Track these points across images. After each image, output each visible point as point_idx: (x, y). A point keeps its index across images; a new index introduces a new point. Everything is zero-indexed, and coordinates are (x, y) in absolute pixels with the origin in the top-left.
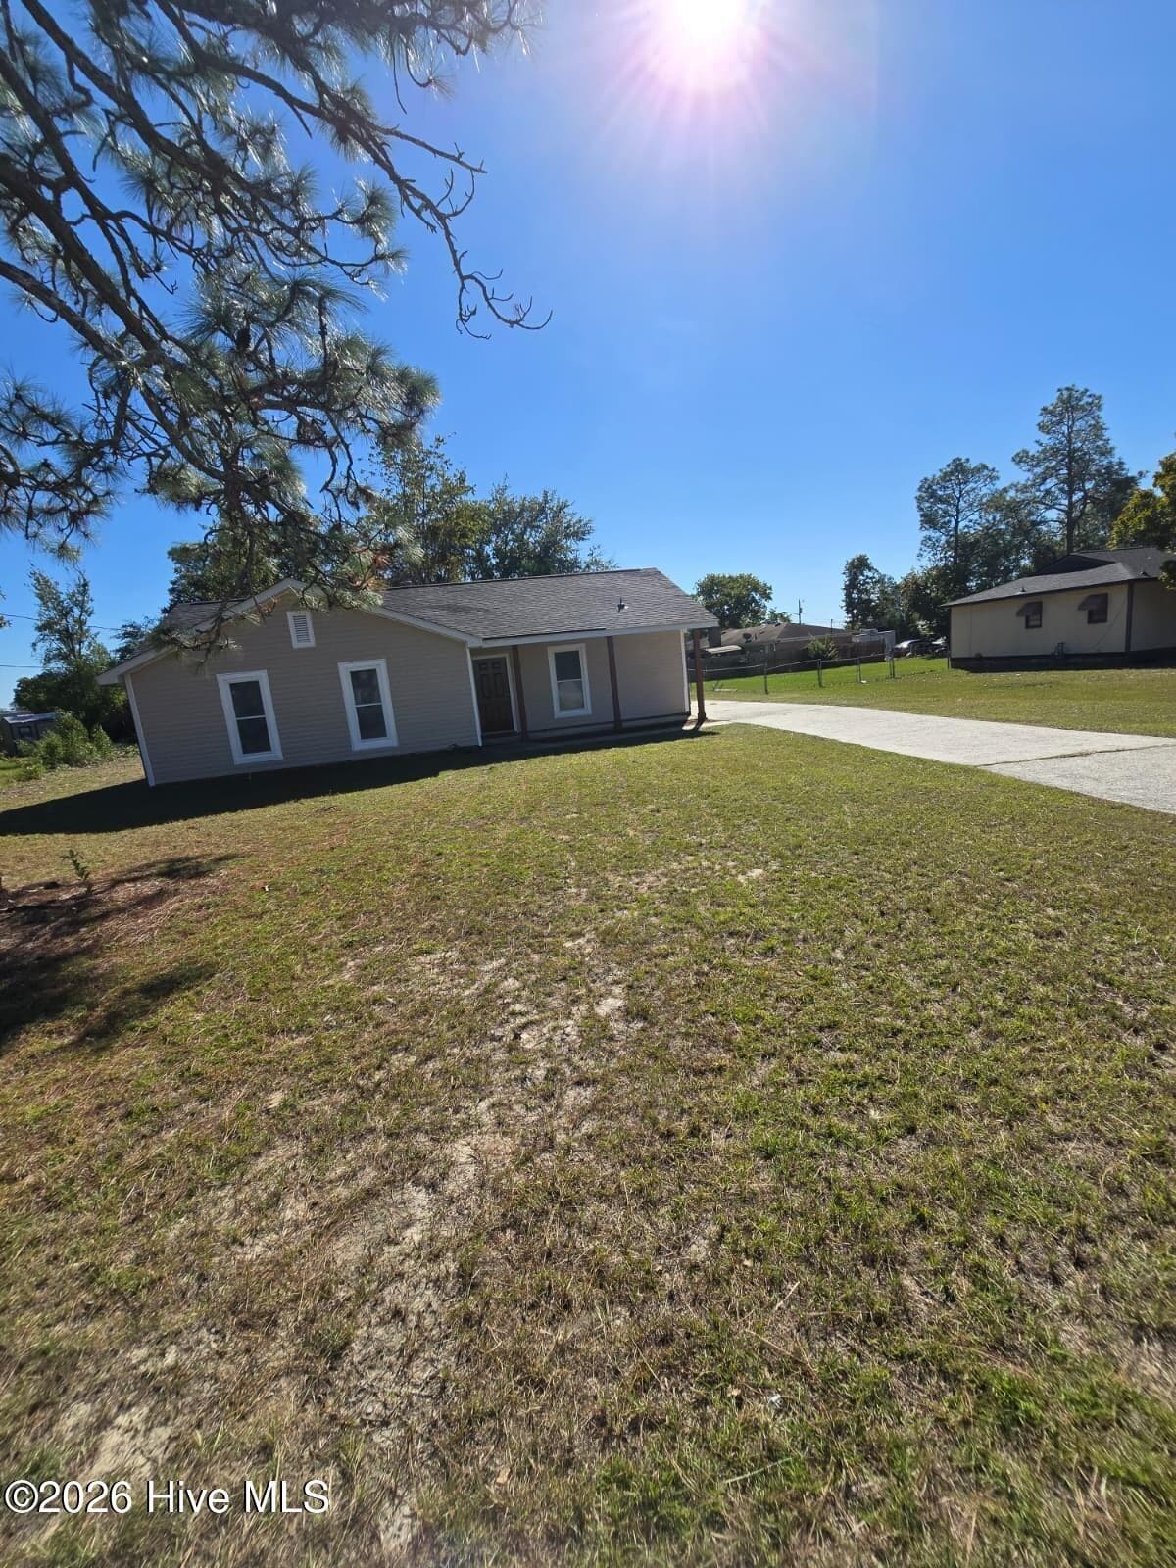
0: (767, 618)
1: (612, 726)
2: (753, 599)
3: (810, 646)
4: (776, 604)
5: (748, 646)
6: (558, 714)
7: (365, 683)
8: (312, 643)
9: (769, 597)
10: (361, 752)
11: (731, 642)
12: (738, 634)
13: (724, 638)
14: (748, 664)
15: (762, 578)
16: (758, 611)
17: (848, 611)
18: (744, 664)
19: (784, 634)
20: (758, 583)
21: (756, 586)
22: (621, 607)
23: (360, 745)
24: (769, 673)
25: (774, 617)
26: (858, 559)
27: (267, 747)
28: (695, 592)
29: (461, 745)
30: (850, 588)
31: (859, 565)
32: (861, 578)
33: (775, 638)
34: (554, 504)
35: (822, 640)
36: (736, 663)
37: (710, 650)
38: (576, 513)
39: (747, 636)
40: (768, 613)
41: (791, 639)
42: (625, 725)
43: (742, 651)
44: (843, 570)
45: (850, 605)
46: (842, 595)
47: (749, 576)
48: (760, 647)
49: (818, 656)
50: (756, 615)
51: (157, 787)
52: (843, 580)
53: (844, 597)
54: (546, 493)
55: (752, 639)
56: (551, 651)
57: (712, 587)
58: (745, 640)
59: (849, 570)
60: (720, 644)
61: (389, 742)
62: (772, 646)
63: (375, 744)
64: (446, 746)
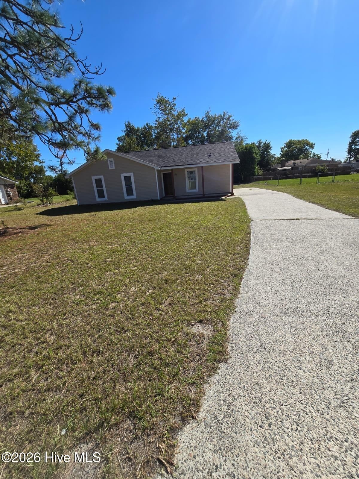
0: (311, 156)
1: (202, 195)
3: (317, 168)
4: (315, 151)
5: (294, 168)
6: (187, 191)
7: (128, 179)
8: (114, 168)
9: (312, 148)
10: (126, 200)
11: (288, 166)
13: (286, 164)
14: (289, 175)
15: (311, 141)
17: (349, 153)
20: (309, 143)
22: (210, 156)
23: (127, 197)
24: (280, 179)
25: (314, 155)
27: (104, 197)
29: (153, 199)
30: (351, 144)
32: (358, 139)
33: (304, 164)
34: (227, 117)
35: (322, 166)
36: (285, 174)
37: (279, 169)
38: (234, 119)
39: (296, 163)
40: (312, 154)
41: (312, 165)
42: (206, 196)
43: (291, 169)
44: (350, 136)
45: (350, 150)
46: (347, 147)
47: (306, 140)
48: (297, 168)
49: (320, 172)
50: (306, 155)
51: (80, 205)
53: (348, 147)
54: (224, 113)
55: (297, 165)
56: (186, 171)
57: (290, 144)
58: (293, 165)
59: (352, 136)
60: (285, 166)
61: (134, 197)
62: (303, 167)
63: (130, 197)
64: (149, 199)
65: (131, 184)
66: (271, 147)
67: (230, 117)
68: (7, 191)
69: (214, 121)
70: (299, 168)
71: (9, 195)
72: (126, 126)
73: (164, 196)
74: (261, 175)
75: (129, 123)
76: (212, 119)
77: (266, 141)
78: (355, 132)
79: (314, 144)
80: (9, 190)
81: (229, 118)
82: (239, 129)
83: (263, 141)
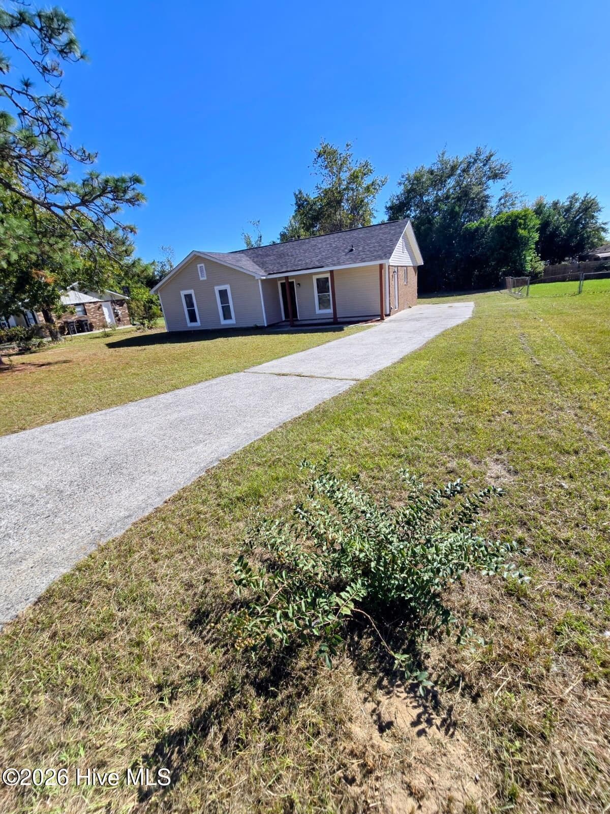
1: (333, 320)
6: (317, 312)
7: (223, 294)
8: (205, 278)
10: (223, 325)
22: (351, 251)
23: (223, 322)
27: (196, 321)
29: (256, 325)
42: (340, 320)
51: (169, 332)
56: (315, 278)
61: (232, 322)
63: (228, 322)
64: (252, 325)
65: (228, 303)
67: (491, 156)
68: (114, 309)
69: (454, 168)
71: (117, 315)
72: (296, 196)
73: (284, 319)
75: (300, 192)
76: (449, 166)
77: (587, 194)
80: (117, 307)
81: (488, 159)
82: (509, 178)
83: (581, 197)
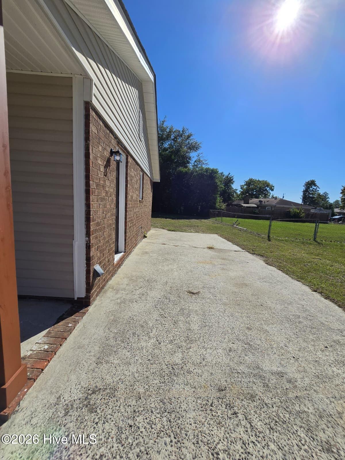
0: (271, 197)
2: (266, 190)
3: (291, 210)
5: (260, 206)
9: (272, 190)
11: (253, 203)
12: (257, 200)
13: (250, 201)
15: (271, 182)
16: (267, 194)
18: (257, 214)
19: (277, 203)
20: (269, 183)
21: (268, 185)
26: (311, 181)
28: (244, 184)
30: (305, 192)
31: (312, 183)
32: (311, 189)
33: (274, 204)
34: (186, 134)
35: (298, 209)
37: (243, 205)
38: (195, 139)
39: (260, 201)
40: (271, 195)
41: (282, 206)
43: (258, 207)
44: (304, 184)
46: (302, 194)
47: (266, 181)
48: (265, 207)
49: (295, 215)
50: (266, 196)
52: (303, 188)
55: (263, 203)
57: (250, 183)
58: (259, 203)
59: (306, 185)
60: (248, 203)
62: (272, 207)
66: (234, 182)
67: (191, 136)
70: (267, 207)
74: (223, 210)
76: (168, 130)
77: (229, 174)
78: (309, 182)
79: (274, 187)
81: (189, 137)
82: (200, 151)
